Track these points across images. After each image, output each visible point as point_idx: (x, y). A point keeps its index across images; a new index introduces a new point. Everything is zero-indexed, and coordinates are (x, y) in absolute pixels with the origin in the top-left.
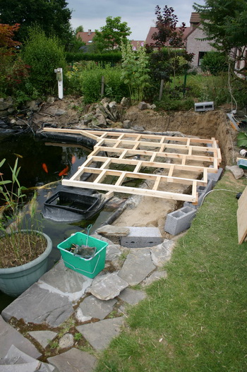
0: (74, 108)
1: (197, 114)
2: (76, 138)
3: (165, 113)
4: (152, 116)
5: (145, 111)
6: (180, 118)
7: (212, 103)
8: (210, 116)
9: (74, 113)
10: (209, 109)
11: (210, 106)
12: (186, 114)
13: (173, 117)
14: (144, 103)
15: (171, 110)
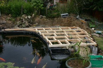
0: (10, 20)
1: (63, 18)
2: (23, 32)
3: (51, 19)
4: (46, 21)
5: (43, 19)
6: (57, 20)
7: (67, 14)
8: (68, 19)
9: (10, 22)
10: (67, 16)
11: (67, 15)
12: (58, 19)
13: (54, 20)
14: (41, 16)
15: (52, 18)
